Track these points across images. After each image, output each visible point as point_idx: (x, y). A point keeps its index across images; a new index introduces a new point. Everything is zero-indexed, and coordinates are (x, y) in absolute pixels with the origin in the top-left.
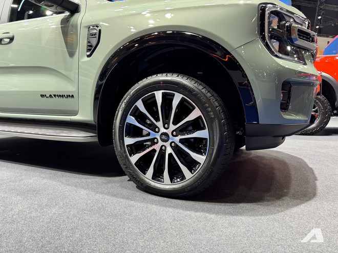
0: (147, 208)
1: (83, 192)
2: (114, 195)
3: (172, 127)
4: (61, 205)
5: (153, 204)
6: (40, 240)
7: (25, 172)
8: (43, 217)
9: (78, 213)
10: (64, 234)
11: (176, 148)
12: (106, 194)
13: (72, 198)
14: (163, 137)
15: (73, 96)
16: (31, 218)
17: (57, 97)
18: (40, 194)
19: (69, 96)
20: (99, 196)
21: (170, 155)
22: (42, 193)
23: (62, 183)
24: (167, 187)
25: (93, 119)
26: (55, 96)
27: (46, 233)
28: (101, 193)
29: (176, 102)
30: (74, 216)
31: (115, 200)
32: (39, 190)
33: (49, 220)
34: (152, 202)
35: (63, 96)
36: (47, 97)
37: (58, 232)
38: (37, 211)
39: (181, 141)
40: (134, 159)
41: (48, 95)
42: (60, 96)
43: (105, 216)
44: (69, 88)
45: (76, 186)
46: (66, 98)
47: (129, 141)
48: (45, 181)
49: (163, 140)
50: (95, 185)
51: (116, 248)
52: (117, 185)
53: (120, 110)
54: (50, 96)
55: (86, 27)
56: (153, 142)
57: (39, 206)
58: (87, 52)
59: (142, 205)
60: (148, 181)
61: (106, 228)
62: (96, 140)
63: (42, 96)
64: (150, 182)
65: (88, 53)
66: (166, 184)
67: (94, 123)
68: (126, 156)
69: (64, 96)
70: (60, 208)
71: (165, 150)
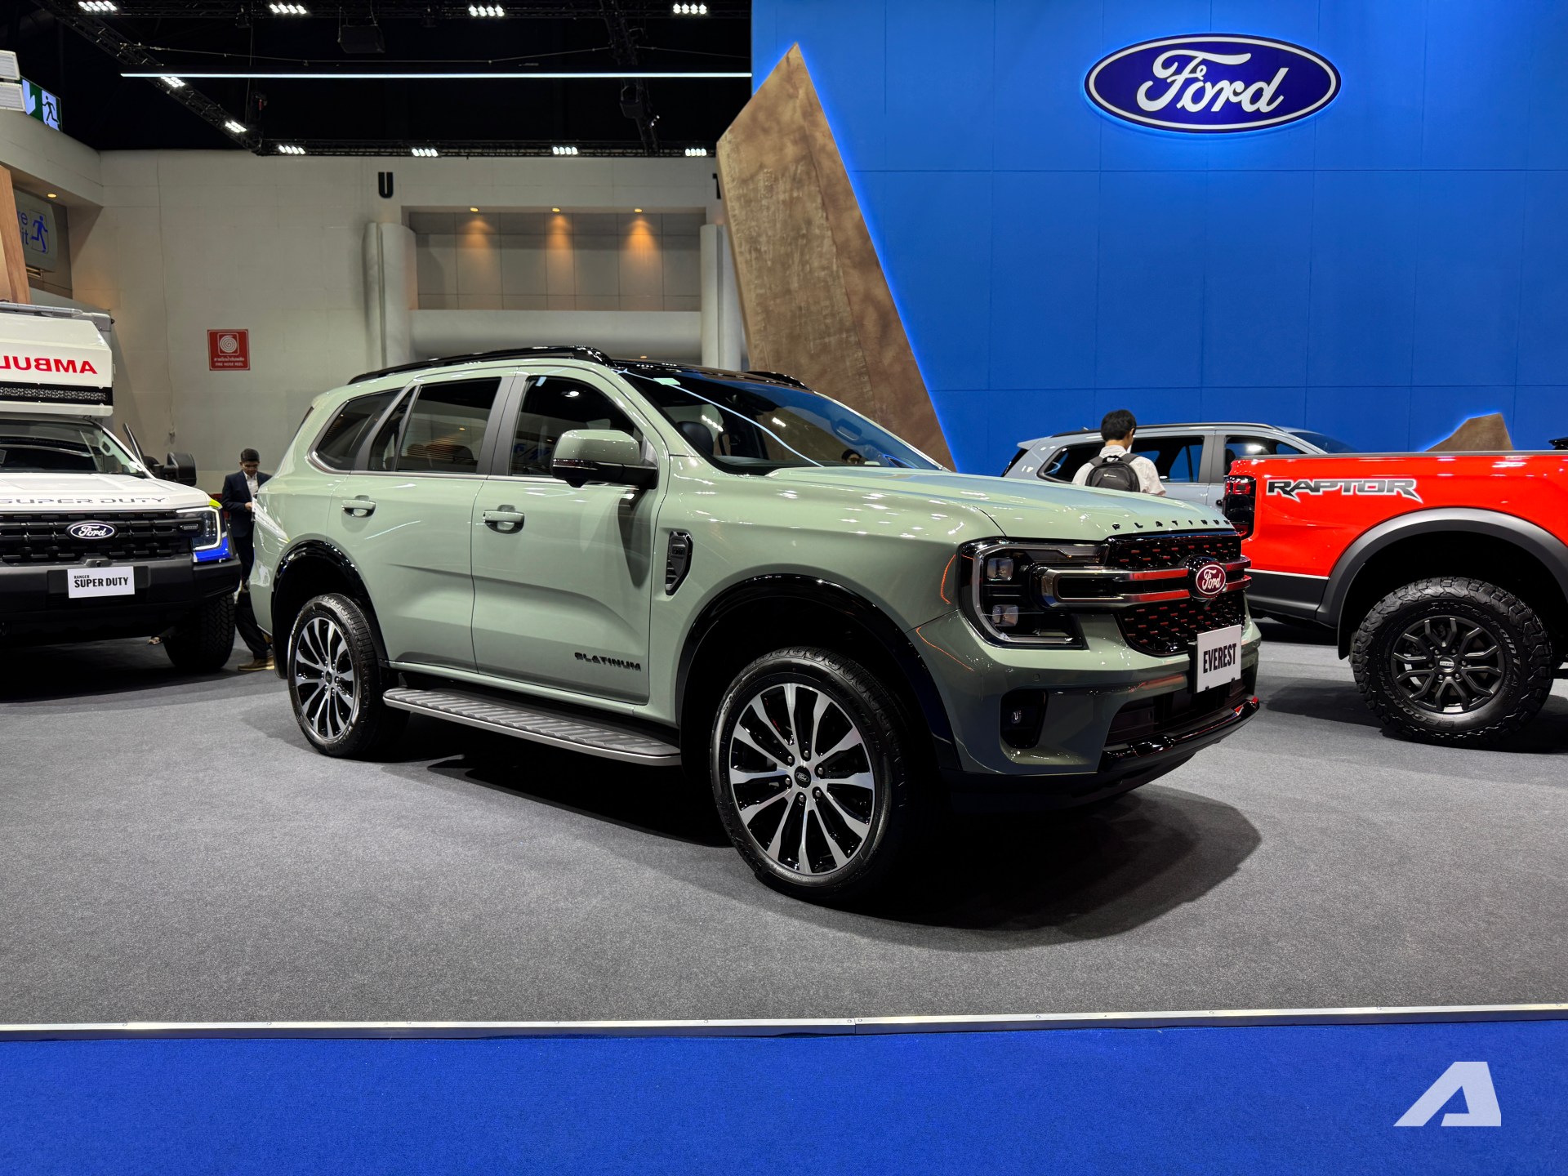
0: (756, 914)
1: (649, 873)
2: (705, 886)
3: (816, 759)
4: (607, 895)
5: (771, 909)
6: (573, 942)
7: (537, 820)
8: (577, 910)
9: (633, 910)
10: (609, 937)
11: (822, 802)
12: (690, 882)
13: (627, 883)
14: (801, 776)
15: (638, 666)
16: (557, 909)
17: (607, 662)
18: (570, 870)
19: (632, 665)
20: (676, 885)
21: (812, 813)
22: (575, 868)
23: (612, 850)
24: (805, 879)
25: (674, 720)
26: (604, 659)
27: (583, 934)
28: (683, 879)
29: (819, 711)
30: (627, 914)
31: (702, 894)
32: (569, 862)
33: (586, 916)
34: (770, 906)
35: (619, 663)
36: (588, 660)
37: (599, 934)
38: (567, 899)
39: (831, 788)
40: (747, 814)
41: (590, 657)
42: (614, 661)
43: (677, 920)
44: (631, 649)
45: (638, 860)
46: (624, 666)
47: (738, 777)
48: (579, 843)
49: (800, 783)
50: (675, 861)
51: (678, 964)
52: (720, 865)
53: (723, 711)
54: (595, 658)
55: (666, 530)
56: (783, 783)
57: (570, 892)
58: (667, 583)
59: (750, 908)
60: (771, 863)
61: (673, 936)
62: (678, 761)
63: (578, 655)
64: (775, 866)
65: (669, 586)
66: (802, 872)
67: (676, 727)
68: (734, 805)
69: (622, 662)
70: (605, 898)
71: (804, 803)
